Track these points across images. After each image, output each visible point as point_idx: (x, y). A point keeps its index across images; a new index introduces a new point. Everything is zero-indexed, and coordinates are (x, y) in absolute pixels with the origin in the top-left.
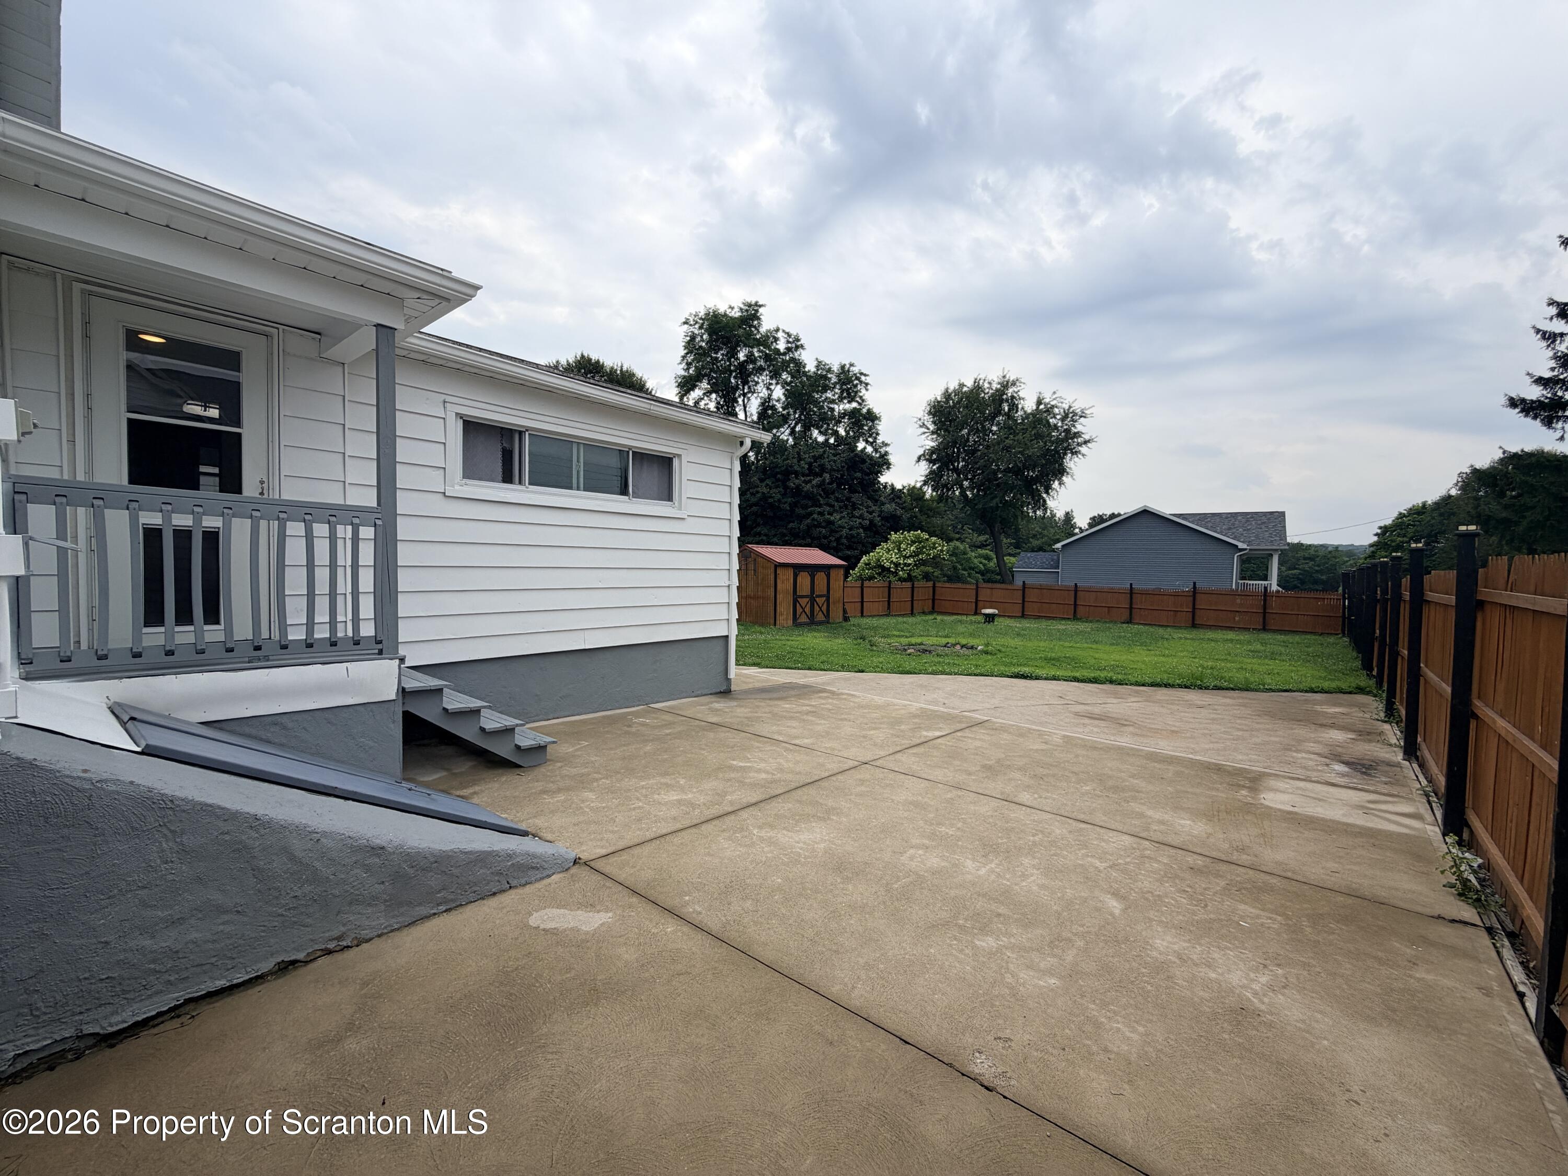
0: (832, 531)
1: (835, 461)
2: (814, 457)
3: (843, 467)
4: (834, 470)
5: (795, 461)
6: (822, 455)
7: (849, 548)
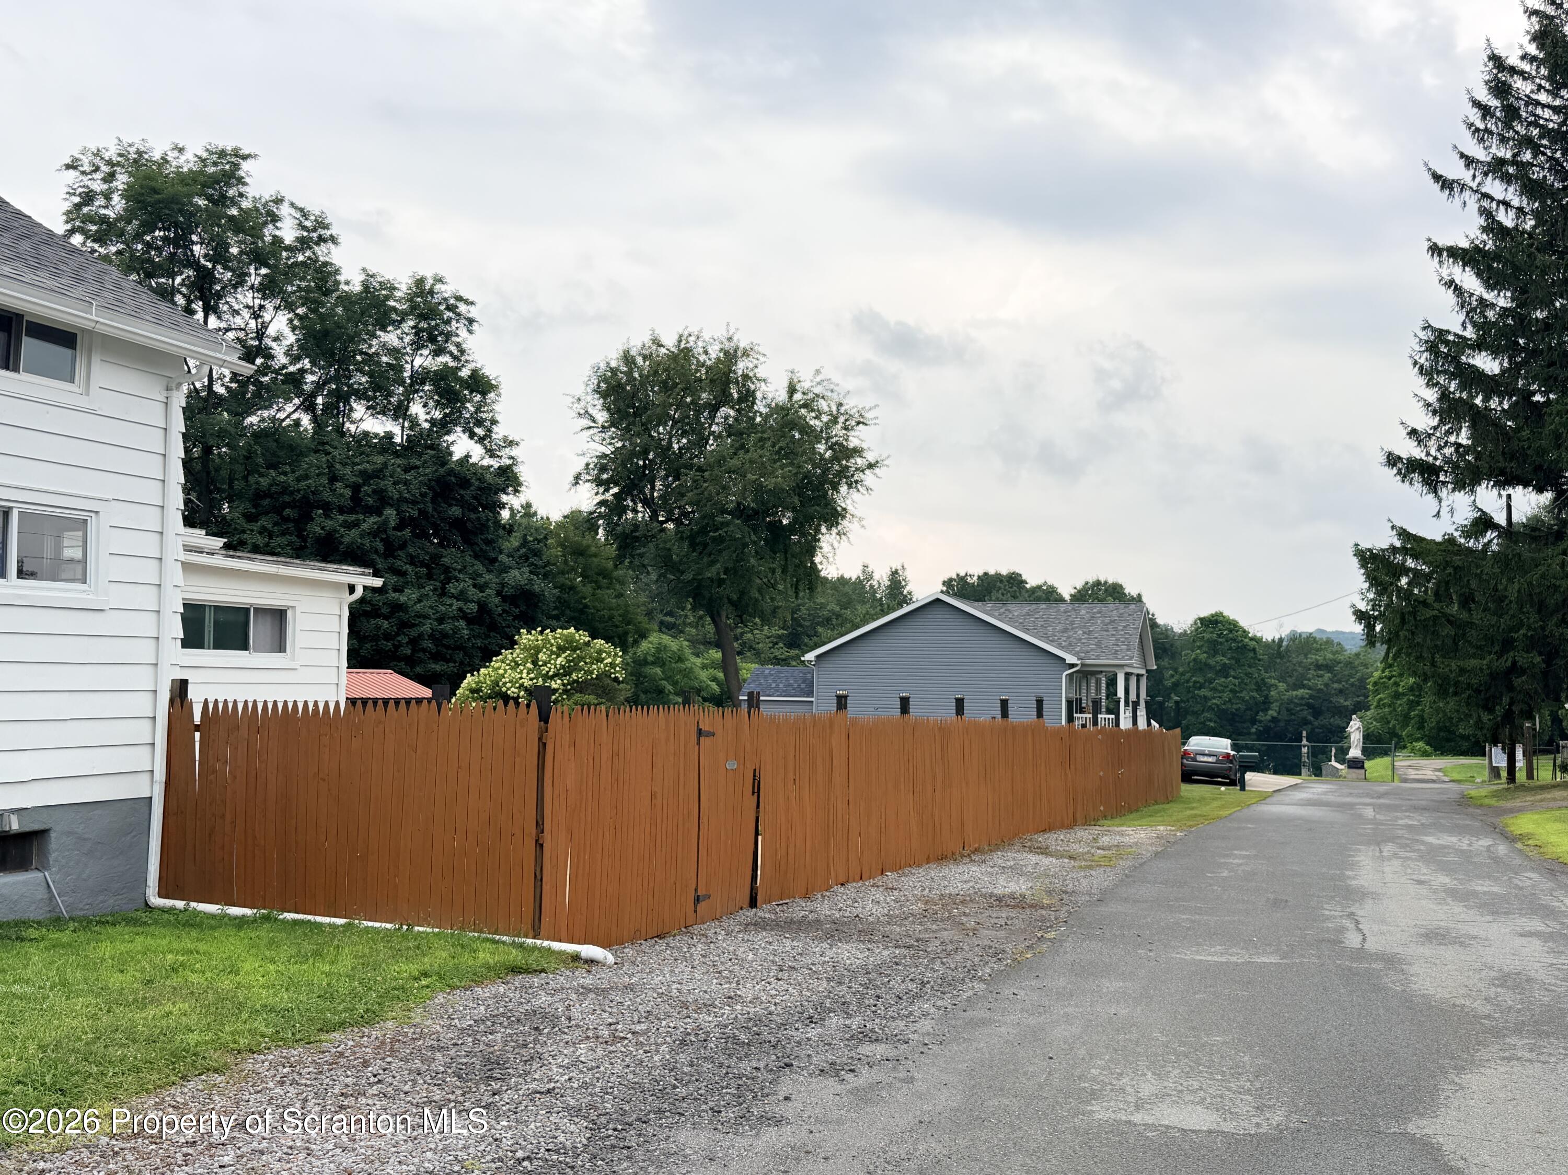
0: (404, 625)
1: (406, 483)
2: (363, 473)
3: (423, 495)
4: (406, 500)
5: (324, 480)
6: (381, 470)
7: (436, 657)
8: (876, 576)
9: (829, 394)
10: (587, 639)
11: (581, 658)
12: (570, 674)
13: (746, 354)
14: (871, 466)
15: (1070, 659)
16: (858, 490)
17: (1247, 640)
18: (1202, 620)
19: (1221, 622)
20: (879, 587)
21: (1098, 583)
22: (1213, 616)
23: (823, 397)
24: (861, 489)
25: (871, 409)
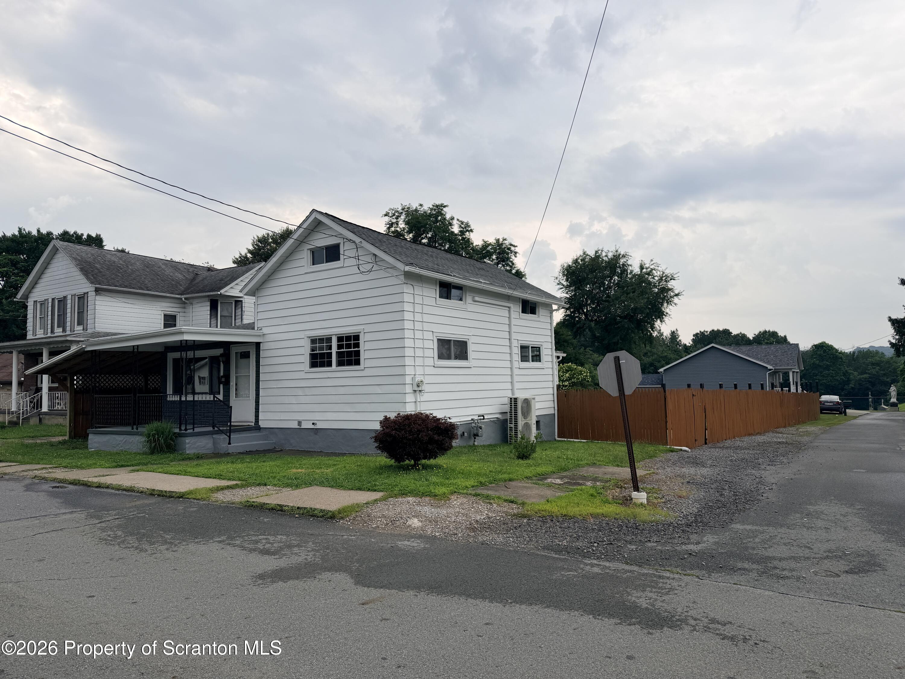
8: (665, 334)
9: (657, 268)
10: (576, 367)
11: (574, 374)
12: (571, 380)
13: (624, 256)
14: (677, 295)
15: (770, 367)
16: (671, 305)
17: (838, 354)
18: (815, 345)
19: (824, 346)
20: (666, 339)
21: (765, 332)
22: (820, 344)
23: (654, 270)
24: (673, 305)
25: (676, 274)
